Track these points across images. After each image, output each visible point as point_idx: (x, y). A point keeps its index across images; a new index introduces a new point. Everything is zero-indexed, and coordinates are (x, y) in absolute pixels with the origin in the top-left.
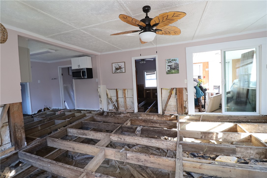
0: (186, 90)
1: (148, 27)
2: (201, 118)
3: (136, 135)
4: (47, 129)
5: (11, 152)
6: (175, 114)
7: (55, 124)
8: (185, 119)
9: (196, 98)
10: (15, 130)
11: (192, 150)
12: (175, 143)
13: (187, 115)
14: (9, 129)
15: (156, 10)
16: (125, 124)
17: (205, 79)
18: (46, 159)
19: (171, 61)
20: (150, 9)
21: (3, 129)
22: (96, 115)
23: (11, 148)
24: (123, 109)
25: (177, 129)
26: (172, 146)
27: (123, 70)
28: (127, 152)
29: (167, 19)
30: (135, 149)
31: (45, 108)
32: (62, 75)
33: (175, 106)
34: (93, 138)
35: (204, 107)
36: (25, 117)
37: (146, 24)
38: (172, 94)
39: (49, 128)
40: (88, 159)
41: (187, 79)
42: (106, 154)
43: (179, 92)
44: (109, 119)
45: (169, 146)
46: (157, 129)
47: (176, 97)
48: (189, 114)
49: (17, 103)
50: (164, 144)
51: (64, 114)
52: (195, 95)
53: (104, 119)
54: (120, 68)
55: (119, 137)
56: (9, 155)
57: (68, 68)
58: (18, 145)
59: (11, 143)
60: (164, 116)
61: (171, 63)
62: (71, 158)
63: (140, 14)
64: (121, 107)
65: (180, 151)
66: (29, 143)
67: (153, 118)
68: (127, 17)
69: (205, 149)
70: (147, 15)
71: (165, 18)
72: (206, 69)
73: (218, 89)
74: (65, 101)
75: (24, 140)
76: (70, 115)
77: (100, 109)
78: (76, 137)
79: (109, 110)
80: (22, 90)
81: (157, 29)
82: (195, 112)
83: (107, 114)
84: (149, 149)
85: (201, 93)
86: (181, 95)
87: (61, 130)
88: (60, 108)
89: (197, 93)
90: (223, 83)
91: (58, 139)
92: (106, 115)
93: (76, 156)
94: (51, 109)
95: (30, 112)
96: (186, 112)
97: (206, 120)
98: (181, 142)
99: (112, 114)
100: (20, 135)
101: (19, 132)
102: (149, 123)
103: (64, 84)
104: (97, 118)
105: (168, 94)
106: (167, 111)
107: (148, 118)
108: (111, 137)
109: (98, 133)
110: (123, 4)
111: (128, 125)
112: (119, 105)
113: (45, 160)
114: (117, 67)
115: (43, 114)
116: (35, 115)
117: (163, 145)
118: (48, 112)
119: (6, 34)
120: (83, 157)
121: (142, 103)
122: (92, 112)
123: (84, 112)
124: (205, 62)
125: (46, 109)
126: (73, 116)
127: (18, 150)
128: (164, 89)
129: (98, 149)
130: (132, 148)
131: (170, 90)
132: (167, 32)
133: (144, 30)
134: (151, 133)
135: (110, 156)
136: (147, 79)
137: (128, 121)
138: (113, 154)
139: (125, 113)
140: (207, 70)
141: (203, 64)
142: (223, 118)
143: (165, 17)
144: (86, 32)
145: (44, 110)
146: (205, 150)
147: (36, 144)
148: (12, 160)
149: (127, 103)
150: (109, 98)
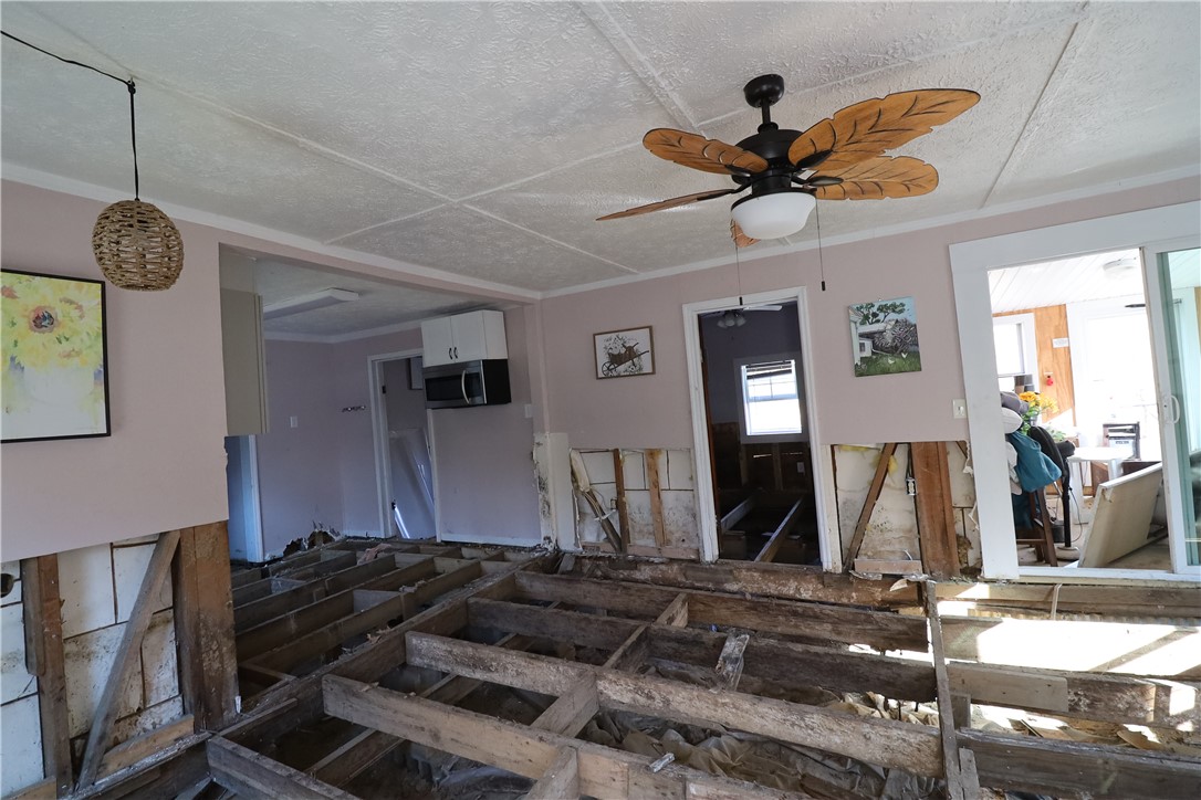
0: (965, 454)
1: (776, 172)
2: (1056, 599)
3: (724, 680)
4: (322, 632)
5: (181, 738)
6: (908, 572)
7: (352, 611)
8: (966, 600)
9: (1019, 492)
10: (198, 644)
11: (1030, 781)
12: (932, 735)
13: (977, 581)
14: (176, 639)
15: (807, 90)
16: (663, 619)
17: (1051, 390)
18: (322, 786)
19: (875, 315)
20: (782, 88)
21: (153, 639)
22: (525, 569)
23: (181, 723)
24: (650, 542)
25: (927, 651)
26: (916, 753)
27: (645, 362)
28: (690, 773)
29: (873, 129)
30: (720, 748)
31: (313, 535)
32: (384, 392)
33: (910, 531)
34: (517, 683)
35: (1063, 533)
36: (236, 574)
37: (767, 160)
38: (887, 471)
39: (331, 630)
40: (497, 786)
41: (964, 397)
42: (582, 776)
43: (928, 465)
44: (587, 592)
45: (901, 749)
46: (827, 654)
47: (912, 490)
48: (988, 572)
49: (210, 525)
50: (873, 736)
51: (390, 564)
52: (1014, 476)
53: (563, 591)
54: (631, 354)
55: (638, 690)
56: (171, 752)
57: (409, 360)
58: (208, 710)
59: (180, 698)
60: (852, 583)
61: (878, 321)
62: (421, 773)
63: (730, 114)
64: (640, 532)
65: (967, 784)
66: (251, 700)
67: (798, 590)
68: (681, 136)
69: (1106, 777)
70: (766, 115)
71: (863, 128)
72: (1054, 340)
73: (1131, 441)
74: (393, 504)
75: (232, 685)
76: (415, 566)
77: (542, 542)
78: (444, 674)
79: (584, 547)
80: (228, 469)
81: (818, 174)
82: (1020, 564)
83: (576, 563)
84: (789, 752)
85: (1044, 466)
86: (936, 477)
87: (382, 641)
88: (372, 534)
89: (1022, 467)
90: (1168, 412)
91: (367, 687)
92: (570, 568)
93: (446, 769)
94: (336, 539)
95: (256, 554)
96: (971, 564)
97: (1083, 608)
98: (964, 733)
99: (598, 566)
100: (216, 665)
101: (214, 652)
102: (780, 618)
103: (389, 429)
104: (531, 586)
105: (869, 474)
106: (865, 558)
107: (772, 588)
108: (601, 685)
109: (543, 661)
110: (654, 82)
111: (674, 624)
112: (630, 522)
113: (315, 789)
114: (616, 352)
115: (305, 561)
116: (274, 565)
117: (867, 745)
118: (327, 554)
119: (177, 248)
120: (474, 772)
121: (736, 513)
122: (510, 555)
123: (475, 553)
124: (1046, 308)
125: (317, 538)
126: (429, 571)
127: (206, 734)
128: (846, 450)
129: (545, 747)
130: (701, 741)
131: (875, 453)
132: (865, 187)
133: (756, 186)
134: (794, 670)
135: (603, 785)
136: (751, 395)
137: (677, 604)
138: (618, 778)
139: (656, 561)
140: (1058, 343)
141: (1036, 315)
142: (1179, 598)
143: (867, 118)
144: (485, 213)
145: (312, 544)
146: (1108, 783)
147: (278, 703)
148: (181, 775)
149: (665, 512)
150: (583, 493)
